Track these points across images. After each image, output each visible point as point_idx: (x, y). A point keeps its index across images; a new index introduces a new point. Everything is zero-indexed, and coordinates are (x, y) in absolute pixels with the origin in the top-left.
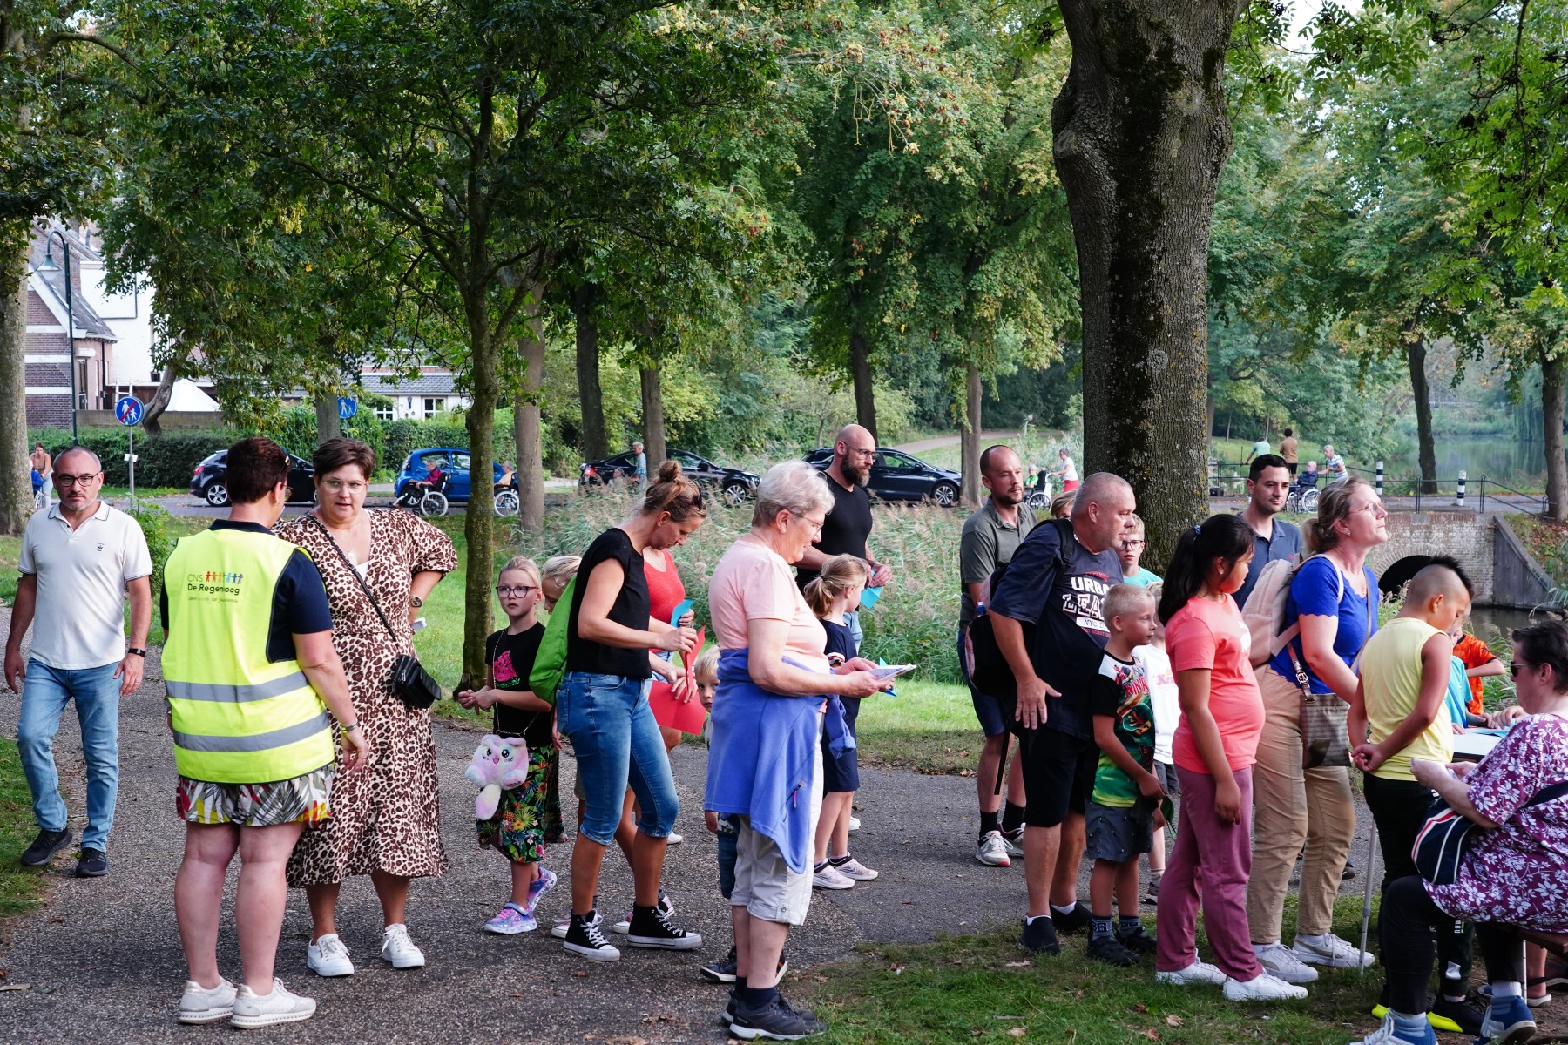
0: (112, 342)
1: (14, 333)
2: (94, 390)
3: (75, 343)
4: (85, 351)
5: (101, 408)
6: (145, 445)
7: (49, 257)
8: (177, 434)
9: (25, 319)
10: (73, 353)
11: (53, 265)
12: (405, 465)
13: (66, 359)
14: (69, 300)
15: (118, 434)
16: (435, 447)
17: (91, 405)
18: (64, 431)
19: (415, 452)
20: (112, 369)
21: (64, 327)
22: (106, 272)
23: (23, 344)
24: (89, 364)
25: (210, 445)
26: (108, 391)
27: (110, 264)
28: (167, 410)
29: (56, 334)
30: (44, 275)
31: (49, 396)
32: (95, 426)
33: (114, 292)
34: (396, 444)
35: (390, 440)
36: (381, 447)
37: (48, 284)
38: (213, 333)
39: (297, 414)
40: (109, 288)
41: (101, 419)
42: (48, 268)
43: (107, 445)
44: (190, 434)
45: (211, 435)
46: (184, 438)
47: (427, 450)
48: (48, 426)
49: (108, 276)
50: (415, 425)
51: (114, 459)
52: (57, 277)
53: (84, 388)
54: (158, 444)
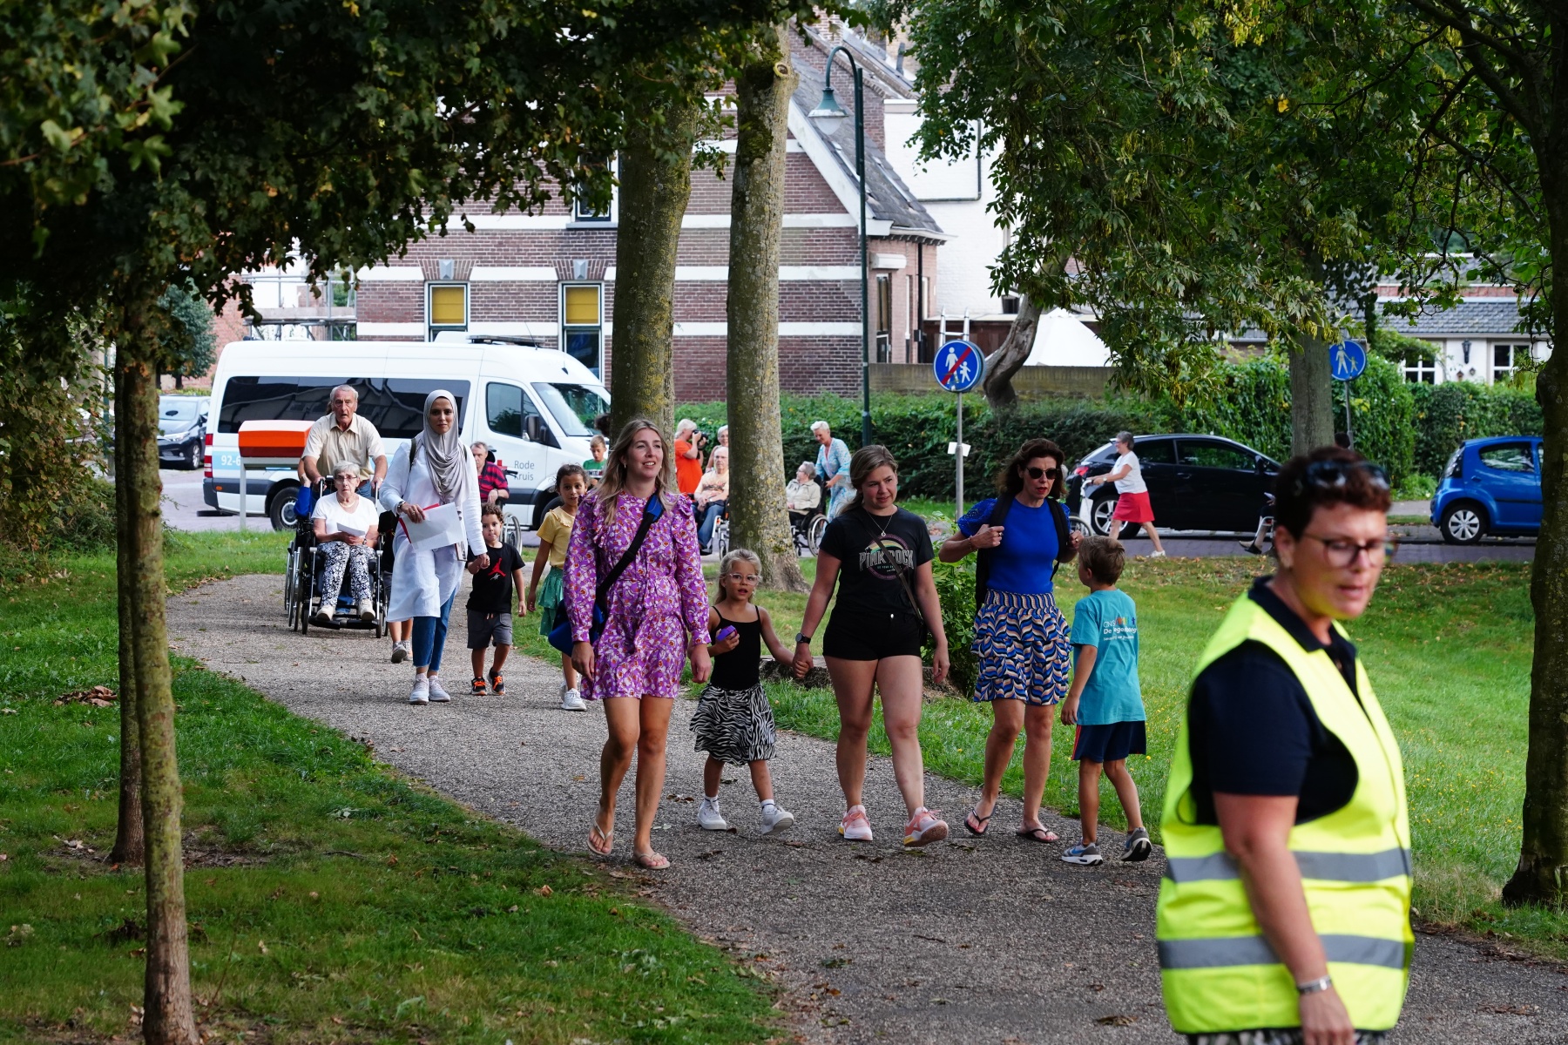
0: (936, 242)
1: (761, 227)
2: (903, 328)
3: (872, 245)
4: (888, 258)
5: (915, 360)
6: (988, 426)
7: (829, 93)
8: (1043, 408)
9: (781, 204)
10: (865, 262)
11: (835, 107)
12: (1451, 466)
13: (853, 273)
14: (861, 169)
15: (940, 407)
16: (1511, 433)
17: (898, 354)
18: (848, 401)
19: (1469, 442)
20: (934, 291)
21: (851, 219)
22: (922, 119)
23: (777, 248)
24: (895, 281)
25: (1101, 428)
26: (928, 329)
27: (930, 106)
28: (1028, 363)
29: (839, 229)
30: (818, 123)
31: (825, 339)
32: (903, 392)
33: (937, 155)
34: (1438, 429)
35: (1428, 422)
36: (1410, 433)
37: (827, 141)
38: (1100, 225)
39: (1258, 373)
40: (927, 147)
41: (911, 380)
42: (827, 112)
43: (922, 425)
44: (1065, 406)
45: (1105, 408)
46: (1056, 415)
47: (1496, 439)
48: (822, 391)
49: (926, 126)
50: (1475, 393)
51: (933, 451)
52: (842, 129)
53: (886, 325)
54: (1010, 425)
